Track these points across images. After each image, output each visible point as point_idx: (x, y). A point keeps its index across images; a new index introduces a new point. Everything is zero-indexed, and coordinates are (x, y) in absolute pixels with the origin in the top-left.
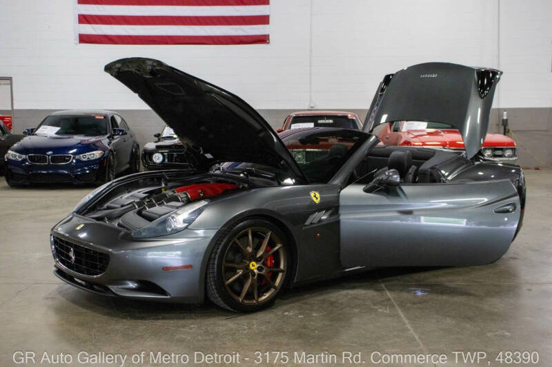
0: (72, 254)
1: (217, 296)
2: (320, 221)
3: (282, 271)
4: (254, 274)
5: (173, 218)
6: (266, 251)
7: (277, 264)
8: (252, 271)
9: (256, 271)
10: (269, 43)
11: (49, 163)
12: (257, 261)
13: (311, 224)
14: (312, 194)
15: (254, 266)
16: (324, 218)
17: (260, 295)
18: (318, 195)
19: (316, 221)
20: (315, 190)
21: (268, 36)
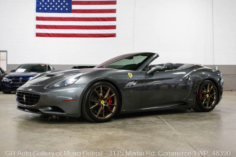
0: (24, 98)
1: (86, 114)
2: (132, 85)
3: (115, 106)
4: (103, 106)
5: (68, 80)
6: (108, 96)
7: (113, 103)
8: (102, 105)
9: (104, 105)
10: (116, 37)
11: (20, 82)
12: (104, 100)
13: (128, 86)
14: (129, 74)
15: (103, 102)
16: (134, 84)
17: (106, 115)
18: (131, 74)
19: (130, 85)
20: (130, 72)
21: (116, 34)
